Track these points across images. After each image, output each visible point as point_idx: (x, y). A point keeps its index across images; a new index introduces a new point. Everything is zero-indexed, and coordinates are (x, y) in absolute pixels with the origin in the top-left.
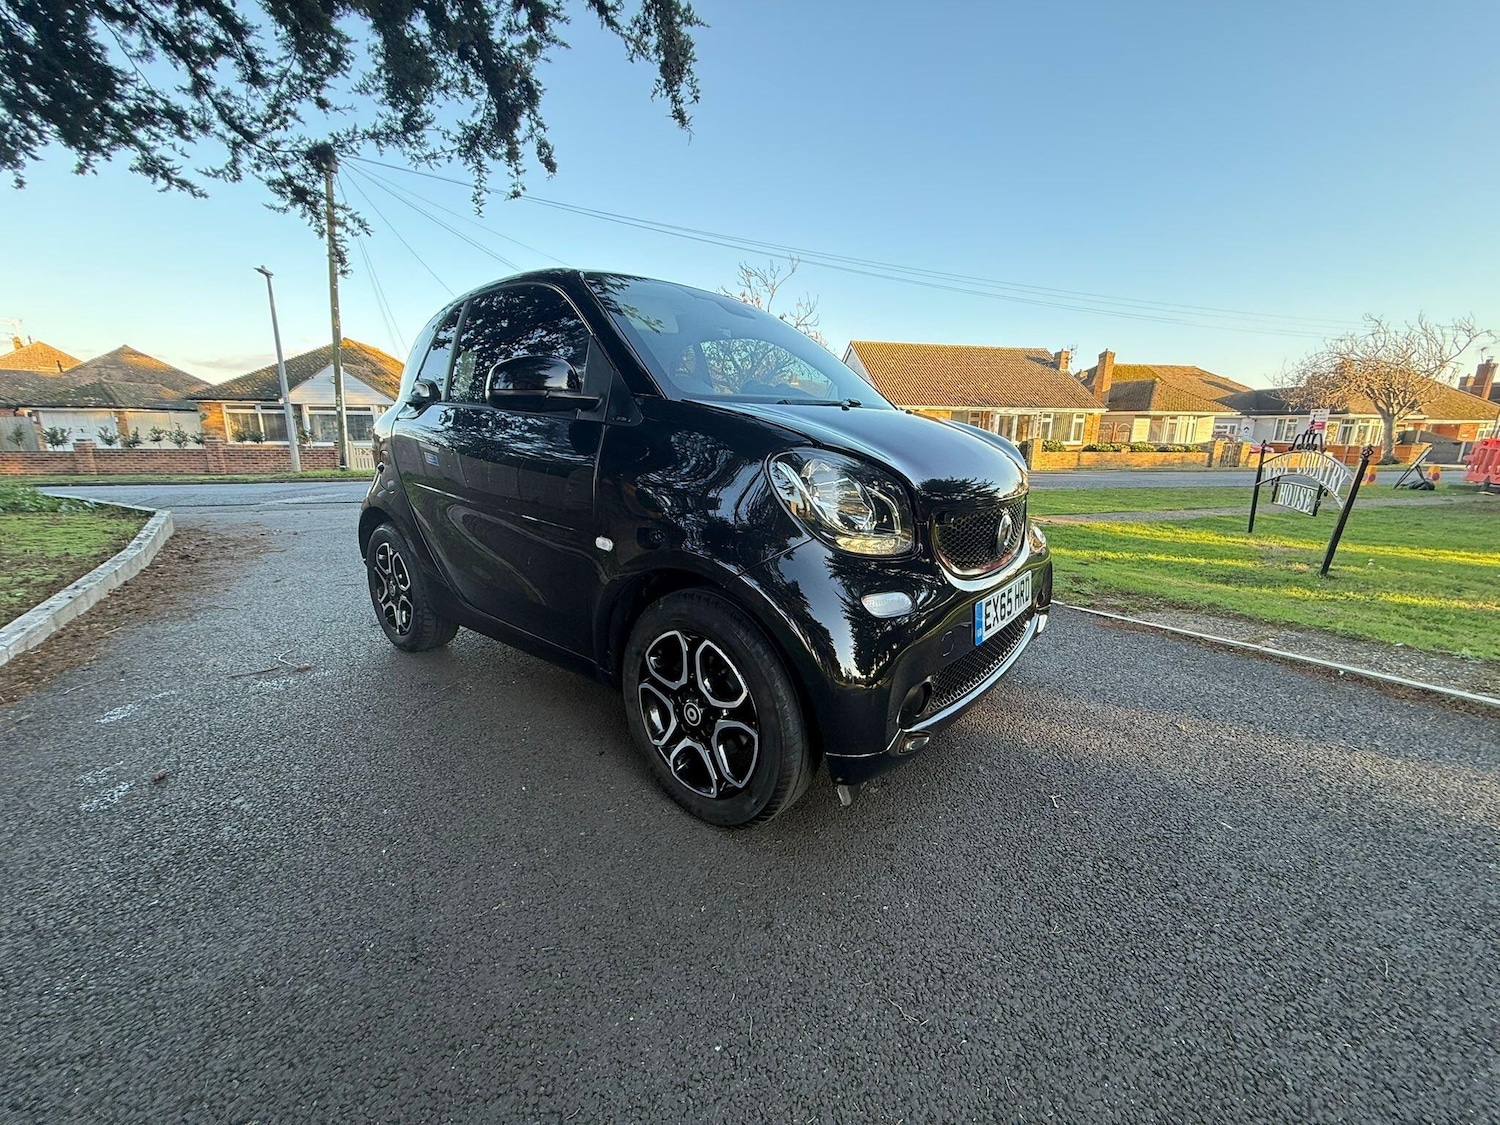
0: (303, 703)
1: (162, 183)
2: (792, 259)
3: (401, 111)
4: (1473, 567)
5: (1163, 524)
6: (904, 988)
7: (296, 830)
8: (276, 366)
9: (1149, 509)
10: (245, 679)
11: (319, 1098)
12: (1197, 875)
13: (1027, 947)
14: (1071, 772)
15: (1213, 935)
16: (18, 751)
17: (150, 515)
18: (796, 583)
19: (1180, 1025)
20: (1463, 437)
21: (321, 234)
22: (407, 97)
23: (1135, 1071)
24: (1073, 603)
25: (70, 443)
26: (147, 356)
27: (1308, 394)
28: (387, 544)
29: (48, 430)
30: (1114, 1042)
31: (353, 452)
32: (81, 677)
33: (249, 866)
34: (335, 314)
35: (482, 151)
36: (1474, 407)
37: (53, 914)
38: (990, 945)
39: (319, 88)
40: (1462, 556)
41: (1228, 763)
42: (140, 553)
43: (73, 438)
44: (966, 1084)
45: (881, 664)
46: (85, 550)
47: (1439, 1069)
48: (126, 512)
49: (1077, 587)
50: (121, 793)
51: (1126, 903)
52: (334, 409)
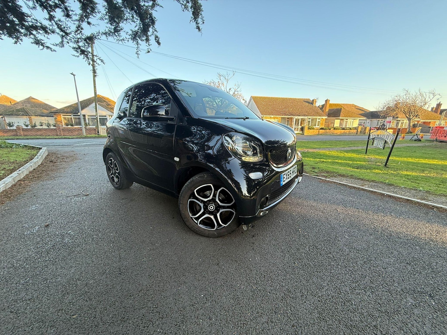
0: (88, 204)
1: (41, 47)
2: (233, 71)
3: (113, 26)
4: (429, 164)
5: (341, 151)
6: (254, 280)
7: (86, 239)
8: (77, 103)
9: (337, 147)
10: (71, 197)
11: (94, 309)
12: (337, 250)
13: (288, 269)
14: (306, 222)
15: (339, 266)
16: (5, 218)
17: (40, 149)
18: (230, 169)
19: (327, 289)
20: (431, 125)
21: (89, 64)
22: (115, 21)
23: (313, 300)
24: (312, 175)
25: (15, 126)
26: (37, 100)
27: (386, 113)
28: (112, 158)
29: (8, 123)
30: (308, 293)
31: (101, 129)
32: (22, 197)
33: (73, 249)
34: (95, 87)
35: (138, 39)
36: (435, 116)
37: (19, 263)
38: (278, 269)
39: (88, 18)
40: (426, 161)
41: (350, 220)
42: (38, 160)
43: (16, 125)
44: (268, 304)
45: (254, 192)
46: (21, 159)
47: (393, 299)
48: (33, 148)
49: (313, 170)
50: (36, 230)
51: (316, 258)
52: (95, 116)
